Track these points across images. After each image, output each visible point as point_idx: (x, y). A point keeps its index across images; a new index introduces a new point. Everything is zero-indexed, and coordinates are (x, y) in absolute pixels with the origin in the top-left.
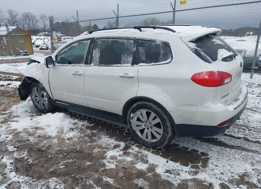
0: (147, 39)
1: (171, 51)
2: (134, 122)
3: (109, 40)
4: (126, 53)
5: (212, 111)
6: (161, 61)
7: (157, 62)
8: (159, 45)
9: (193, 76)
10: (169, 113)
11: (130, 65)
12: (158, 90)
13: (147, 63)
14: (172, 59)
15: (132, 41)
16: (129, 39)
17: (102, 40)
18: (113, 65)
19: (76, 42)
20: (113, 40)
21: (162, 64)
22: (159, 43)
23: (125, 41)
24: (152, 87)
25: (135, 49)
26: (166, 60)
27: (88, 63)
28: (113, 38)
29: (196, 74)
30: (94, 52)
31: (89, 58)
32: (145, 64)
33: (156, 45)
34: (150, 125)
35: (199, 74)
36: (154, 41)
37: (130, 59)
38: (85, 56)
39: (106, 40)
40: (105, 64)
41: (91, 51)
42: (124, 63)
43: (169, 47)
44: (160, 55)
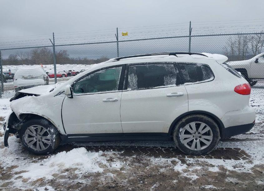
0: (188, 63)
1: (211, 71)
2: (182, 136)
3: (146, 65)
4: (168, 76)
5: (250, 112)
6: (205, 80)
7: (201, 80)
8: (200, 67)
9: (235, 88)
10: (220, 120)
11: (175, 85)
12: (209, 103)
13: (192, 82)
14: (214, 77)
15: (172, 65)
16: (168, 64)
17: (136, 66)
18: (156, 87)
19: (102, 69)
20: (150, 65)
21: (206, 82)
22: (199, 66)
23: (165, 66)
24: (202, 101)
25: (178, 72)
26: (209, 78)
27: (124, 88)
28: (149, 63)
29: (237, 87)
30: (129, 77)
31: (124, 84)
32: (191, 83)
33: (197, 67)
34: (199, 135)
35: (239, 86)
36: (195, 64)
37: (175, 80)
38: (118, 83)
39: (142, 65)
40: (146, 87)
41: (125, 76)
42: (167, 84)
43: (209, 68)
44: (203, 75)
